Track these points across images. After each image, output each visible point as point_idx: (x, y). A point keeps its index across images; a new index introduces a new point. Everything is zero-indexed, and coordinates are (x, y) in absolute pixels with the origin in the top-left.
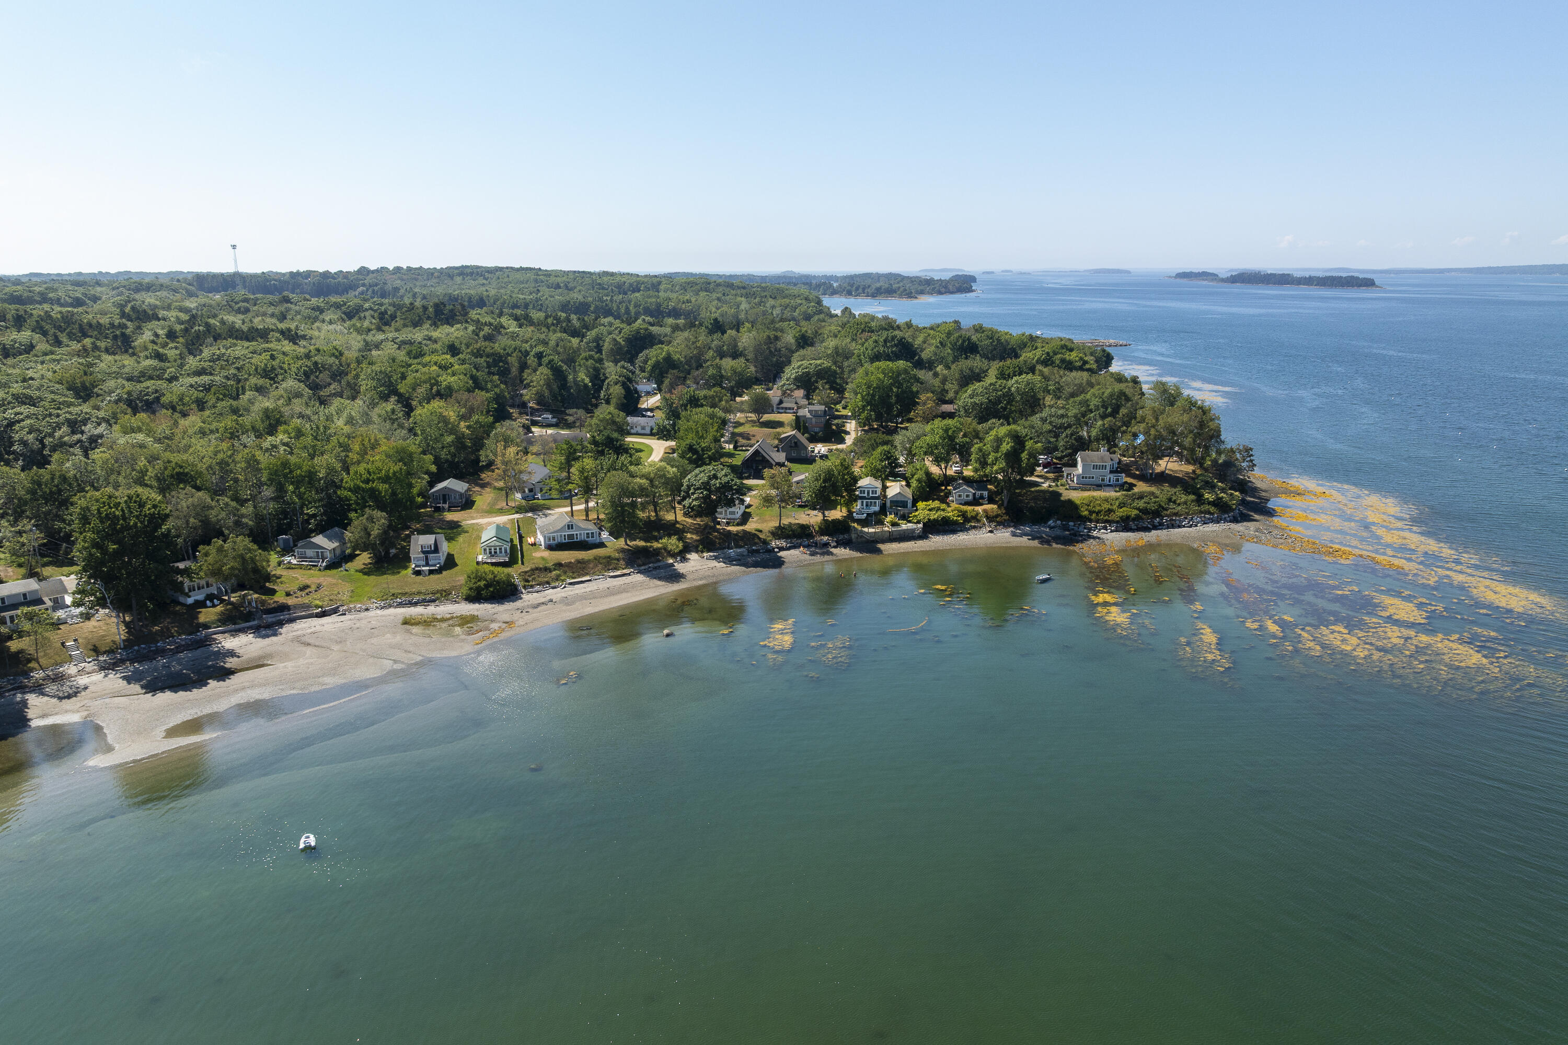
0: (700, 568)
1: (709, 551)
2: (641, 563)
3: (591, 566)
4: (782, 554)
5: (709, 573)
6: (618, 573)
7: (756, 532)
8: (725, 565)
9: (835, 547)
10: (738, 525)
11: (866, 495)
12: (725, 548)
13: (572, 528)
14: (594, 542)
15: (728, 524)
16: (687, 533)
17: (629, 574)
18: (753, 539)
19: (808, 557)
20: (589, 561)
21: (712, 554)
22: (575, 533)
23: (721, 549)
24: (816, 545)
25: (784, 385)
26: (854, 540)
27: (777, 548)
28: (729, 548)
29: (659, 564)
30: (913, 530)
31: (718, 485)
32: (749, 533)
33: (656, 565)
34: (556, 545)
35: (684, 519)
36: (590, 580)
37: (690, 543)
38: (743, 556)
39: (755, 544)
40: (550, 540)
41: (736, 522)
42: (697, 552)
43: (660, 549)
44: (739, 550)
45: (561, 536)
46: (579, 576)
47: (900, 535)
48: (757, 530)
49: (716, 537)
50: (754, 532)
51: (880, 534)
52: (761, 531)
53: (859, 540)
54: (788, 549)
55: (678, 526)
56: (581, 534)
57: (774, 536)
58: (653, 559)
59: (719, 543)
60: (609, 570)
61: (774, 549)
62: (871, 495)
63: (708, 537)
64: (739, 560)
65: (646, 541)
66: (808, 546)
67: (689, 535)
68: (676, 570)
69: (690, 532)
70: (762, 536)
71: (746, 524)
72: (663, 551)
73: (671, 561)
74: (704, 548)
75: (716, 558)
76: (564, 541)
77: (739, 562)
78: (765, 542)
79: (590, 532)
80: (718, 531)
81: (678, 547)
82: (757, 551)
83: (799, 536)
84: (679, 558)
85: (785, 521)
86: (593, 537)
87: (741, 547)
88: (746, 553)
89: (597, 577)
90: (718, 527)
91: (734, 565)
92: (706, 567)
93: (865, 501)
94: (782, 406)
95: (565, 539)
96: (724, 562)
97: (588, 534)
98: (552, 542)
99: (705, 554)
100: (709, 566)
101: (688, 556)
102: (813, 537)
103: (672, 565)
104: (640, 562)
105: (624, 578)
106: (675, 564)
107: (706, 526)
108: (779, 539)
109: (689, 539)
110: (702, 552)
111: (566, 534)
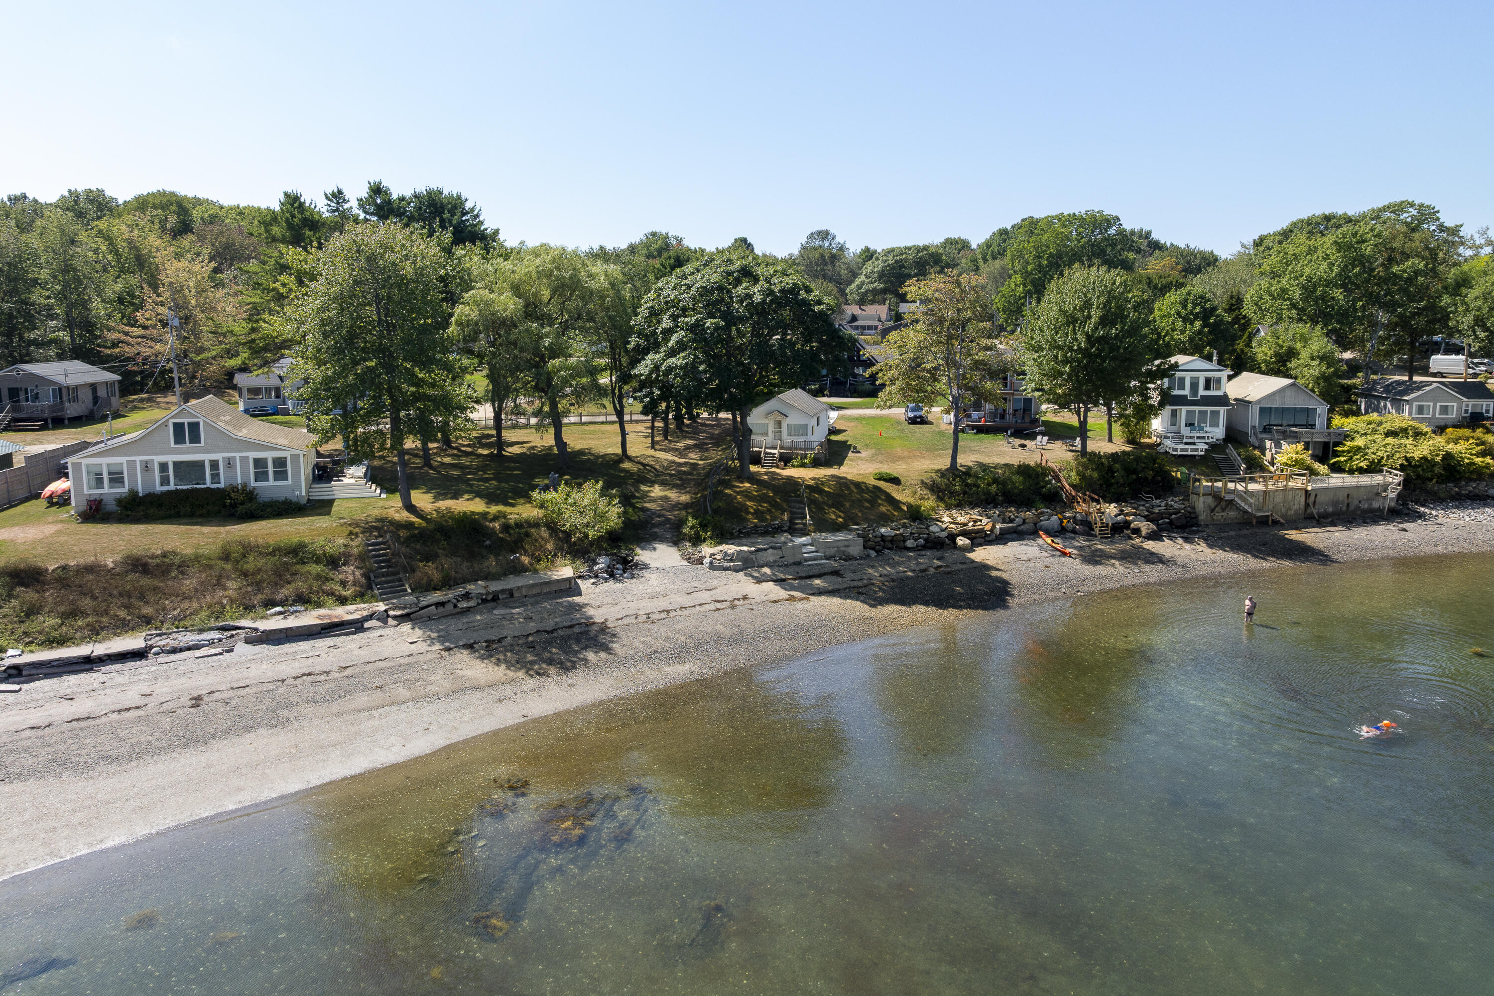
0: (686, 601)
1: (722, 537)
2: (436, 576)
3: (189, 583)
4: (982, 554)
5: (719, 625)
6: (310, 618)
7: (882, 484)
8: (783, 594)
9: (1154, 536)
10: (817, 463)
11: (1186, 392)
12: (779, 530)
13: (195, 439)
14: (281, 496)
15: (786, 460)
16: (652, 483)
17: (357, 626)
18: (873, 503)
19: (1074, 567)
20: (183, 566)
21: (731, 549)
22: (207, 457)
23: (765, 533)
24: (1087, 527)
25: (863, 283)
26: (1202, 517)
27: (964, 534)
28: (794, 531)
29: (512, 582)
30: (1377, 492)
31: (758, 298)
32: (857, 485)
33: (495, 586)
34: (120, 501)
35: (651, 452)
36: (139, 655)
37: (654, 513)
38: (848, 558)
39: (885, 519)
40: (99, 482)
41: (811, 455)
42: (676, 542)
43: (536, 524)
44: (831, 538)
45: (147, 466)
46: (95, 633)
47: (1335, 503)
48: (881, 478)
49: (746, 494)
50: (872, 482)
51: (1279, 498)
52: (895, 481)
53: (1219, 515)
54: (1002, 538)
55: (627, 465)
56: (229, 463)
57: (940, 499)
58: (492, 563)
59: (757, 513)
60: (269, 603)
61: (952, 537)
62: (1202, 392)
63: (717, 495)
64: (836, 573)
65: (491, 498)
66: (1060, 532)
67: (657, 491)
68: (580, 607)
69: (663, 483)
70: (902, 495)
71: (840, 464)
72: (544, 533)
73: (565, 571)
74: (704, 526)
75: (747, 564)
76: (159, 488)
77: (837, 582)
78: (916, 515)
79: (269, 455)
80: (753, 478)
81: (602, 517)
82: (896, 544)
83: (1022, 501)
84: (602, 562)
85: (965, 460)
86: (281, 474)
87: (836, 528)
88: (856, 549)
89: (191, 638)
90: (753, 468)
91: (820, 592)
92: (705, 596)
93: (1184, 410)
94: (856, 324)
95: (165, 481)
96: (779, 581)
97: (260, 463)
98: (107, 490)
99: (707, 550)
100: (718, 594)
101: (643, 555)
102: (1070, 503)
103: (570, 588)
104: (431, 570)
105: (322, 644)
106: (584, 585)
107: (715, 468)
108: (959, 506)
109: (654, 500)
110: (697, 541)
111: (170, 459)
